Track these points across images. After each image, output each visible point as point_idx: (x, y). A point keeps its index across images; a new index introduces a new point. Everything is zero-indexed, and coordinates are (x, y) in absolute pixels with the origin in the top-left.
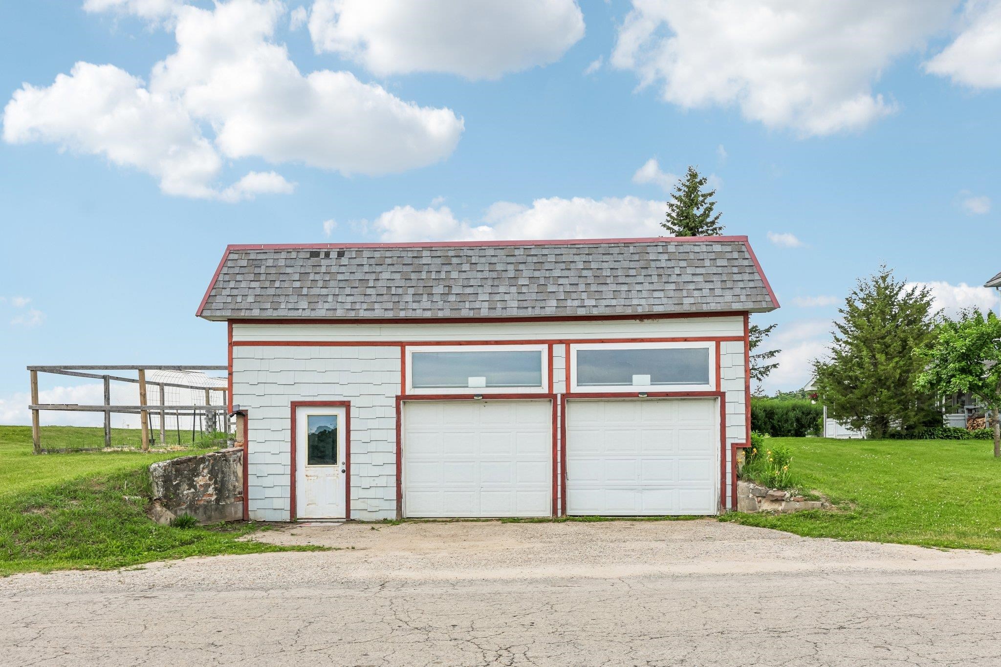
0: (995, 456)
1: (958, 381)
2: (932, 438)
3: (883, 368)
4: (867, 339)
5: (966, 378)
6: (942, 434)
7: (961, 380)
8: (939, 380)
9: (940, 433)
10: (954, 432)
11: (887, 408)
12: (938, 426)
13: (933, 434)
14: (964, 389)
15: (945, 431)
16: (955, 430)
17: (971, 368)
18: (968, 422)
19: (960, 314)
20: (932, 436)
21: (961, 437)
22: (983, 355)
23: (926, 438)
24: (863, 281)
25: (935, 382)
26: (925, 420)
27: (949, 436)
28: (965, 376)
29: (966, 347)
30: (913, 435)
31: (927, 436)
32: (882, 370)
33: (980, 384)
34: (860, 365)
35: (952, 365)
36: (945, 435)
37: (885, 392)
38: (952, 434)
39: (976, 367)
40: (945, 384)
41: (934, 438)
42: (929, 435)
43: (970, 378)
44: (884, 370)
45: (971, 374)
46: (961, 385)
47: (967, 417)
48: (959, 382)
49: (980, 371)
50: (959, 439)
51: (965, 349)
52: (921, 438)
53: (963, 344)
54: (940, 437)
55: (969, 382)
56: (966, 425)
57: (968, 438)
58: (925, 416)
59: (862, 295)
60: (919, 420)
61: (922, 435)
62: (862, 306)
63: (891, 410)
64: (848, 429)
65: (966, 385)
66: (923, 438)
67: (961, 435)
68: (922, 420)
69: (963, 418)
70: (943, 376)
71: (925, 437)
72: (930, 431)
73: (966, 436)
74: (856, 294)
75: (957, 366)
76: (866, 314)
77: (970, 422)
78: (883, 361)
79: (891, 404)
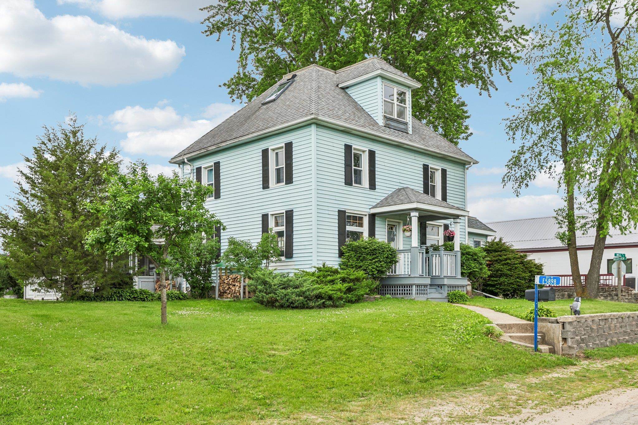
0: (162, 323)
1: (125, 241)
2: (120, 300)
3: (69, 225)
4: (53, 193)
5: (133, 238)
6: (129, 296)
7: (127, 240)
8: (108, 239)
9: (128, 294)
10: (140, 294)
11: (73, 269)
12: (126, 288)
13: (122, 296)
14: (130, 250)
15: (132, 293)
16: (142, 292)
17: (138, 228)
18: (156, 284)
19: (130, 168)
20: (120, 298)
21: (146, 299)
22: (150, 215)
23: (115, 300)
24: (51, 131)
25: (103, 241)
26: (113, 282)
27: (136, 298)
28: (132, 236)
29: (132, 204)
30: (102, 297)
31: (116, 298)
32: (69, 228)
33: (146, 246)
34: (46, 221)
35: (119, 222)
36: (132, 297)
37: (71, 251)
38: (138, 296)
39: (143, 227)
40: (113, 244)
41: (122, 300)
42: (117, 296)
43: (137, 239)
44: (71, 227)
45: (138, 234)
46: (128, 246)
47: (155, 279)
48: (125, 243)
49: (147, 232)
50: (144, 300)
51: (131, 205)
52: (110, 300)
53: (129, 199)
54: (128, 299)
55: (136, 242)
56: (155, 287)
57: (152, 299)
58: (112, 278)
59: (50, 146)
60: (106, 281)
61: (111, 297)
62: (51, 159)
63: (78, 270)
64: (33, 290)
65: (132, 246)
66: (112, 300)
67: (146, 297)
68: (110, 282)
69: (152, 280)
70: (111, 235)
71: (113, 299)
72: (119, 292)
73: (150, 298)
74: (45, 145)
75: (124, 224)
76: (55, 167)
77: (157, 284)
78: (68, 218)
79: (78, 264)
